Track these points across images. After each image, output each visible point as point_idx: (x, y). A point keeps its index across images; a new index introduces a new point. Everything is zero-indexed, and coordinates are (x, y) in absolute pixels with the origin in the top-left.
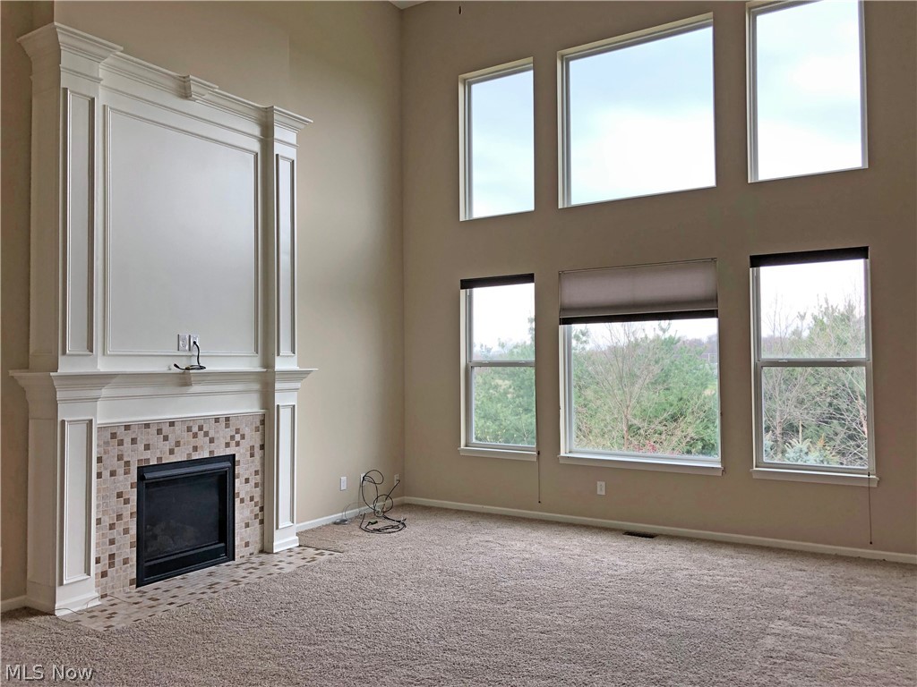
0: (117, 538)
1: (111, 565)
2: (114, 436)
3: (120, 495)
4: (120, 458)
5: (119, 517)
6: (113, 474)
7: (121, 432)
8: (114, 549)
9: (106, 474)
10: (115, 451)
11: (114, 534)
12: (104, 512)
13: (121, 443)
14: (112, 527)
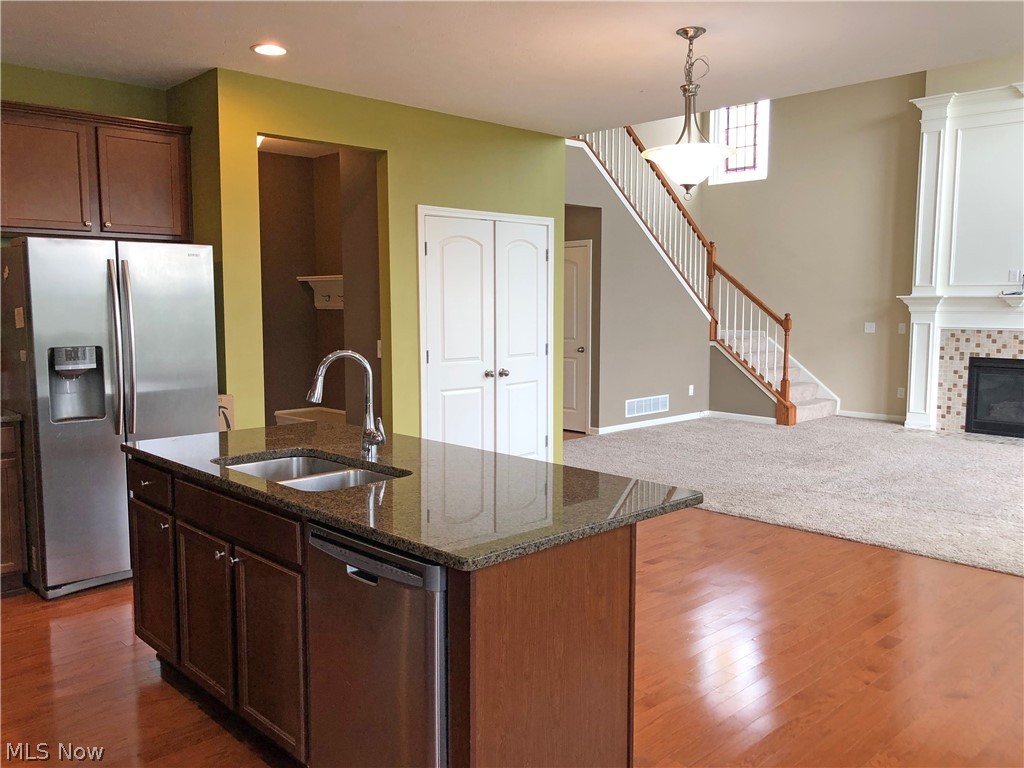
0: (953, 398)
1: (948, 412)
2: (953, 335)
3: (956, 372)
4: (957, 349)
5: (955, 385)
6: (951, 358)
7: (958, 334)
8: (950, 403)
9: (947, 358)
10: (954, 344)
11: (951, 394)
12: (945, 380)
13: (958, 340)
14: (950, 390)
